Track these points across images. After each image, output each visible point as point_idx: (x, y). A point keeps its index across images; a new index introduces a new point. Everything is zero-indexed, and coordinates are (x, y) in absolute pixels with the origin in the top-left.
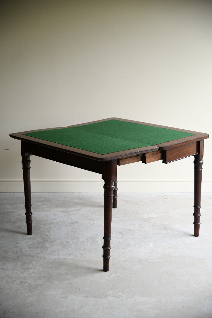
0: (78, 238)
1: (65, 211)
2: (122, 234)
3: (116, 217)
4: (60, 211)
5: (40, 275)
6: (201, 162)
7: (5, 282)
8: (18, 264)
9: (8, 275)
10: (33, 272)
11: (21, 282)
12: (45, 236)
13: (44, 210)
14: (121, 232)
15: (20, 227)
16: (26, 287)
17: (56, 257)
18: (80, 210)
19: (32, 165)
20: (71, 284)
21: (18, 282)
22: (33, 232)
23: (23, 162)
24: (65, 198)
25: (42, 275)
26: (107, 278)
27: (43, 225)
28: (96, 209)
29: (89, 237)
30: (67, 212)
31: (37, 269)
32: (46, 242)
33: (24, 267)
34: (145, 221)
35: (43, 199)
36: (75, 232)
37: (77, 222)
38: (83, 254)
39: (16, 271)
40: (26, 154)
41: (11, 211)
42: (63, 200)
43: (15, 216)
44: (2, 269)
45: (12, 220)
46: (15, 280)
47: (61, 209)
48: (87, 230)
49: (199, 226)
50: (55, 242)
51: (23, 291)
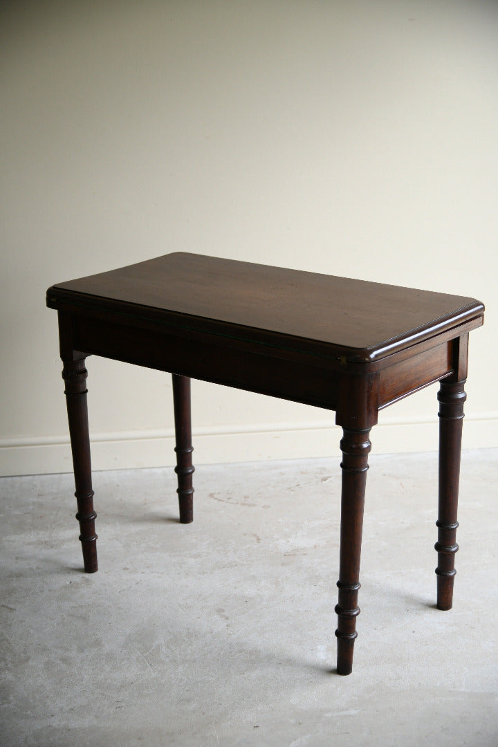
0: (98, 643)
1: (46, 542)
2: (227, 618)
3: (199, 555)
6: (461, 396)
14: (223, 611)
24: (39, 495)
28: (135, 528)
29: (130, 635)
30: (52, 547)
34: (283, 564)
36: (85, 619)
38: (119, 705)
40: (76, 354)
42: (34, 503)
48: (120, 608)
49: (452, 578)
50: (30, 663)
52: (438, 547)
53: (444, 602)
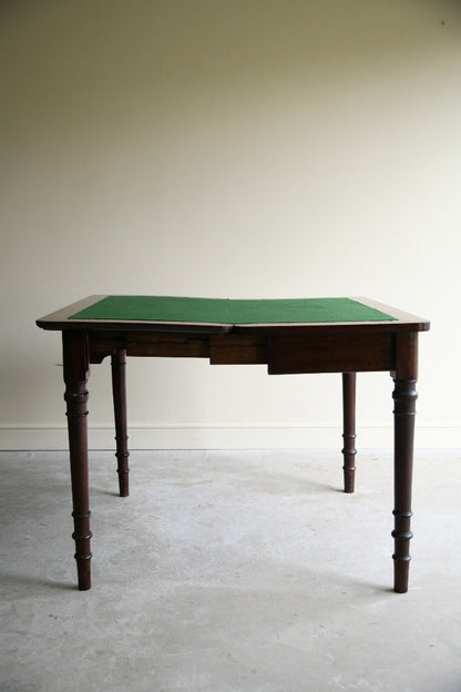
0: (220, 539)
1: (181, 484)
4: (170, 484)
5: (146, 631)
7: (59, 654)
9: (66, 633)
10: (127, 624)
11: (100, 653)
12: (146, 536)
16: (112, 667)
17: (178, 584)
18: (211, 482)
20: (230, 655)
21: (91, 651)
25: (151, 631)
26: (316, 636)
27: (139, 511)
29: (244, 536)
30: (185, 486)
31: (137, 615)
32: (151, 548)
33: (105, 609)
36: (210, 526)
37: (211, 506)
39: (83, 621)
44: (51, 616)
46: (83, 648)
47: (171, 481)
51: (105, 681)
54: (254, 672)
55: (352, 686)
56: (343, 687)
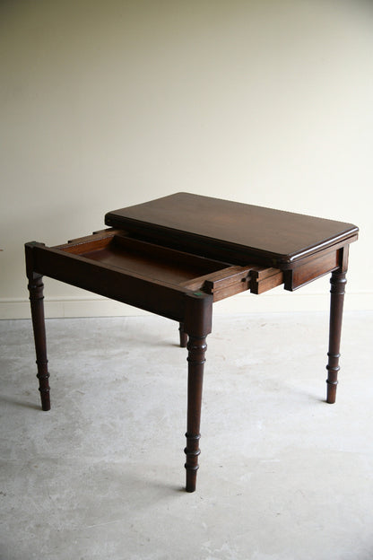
0: (131, 415)
1: (103, 356)
4: (94, 356)
5: (72, 506)
6: (344, 281)
7: (8, 528)
8: (31, 480)
9: (13, 509)
10: (58, 499)
11: (38, 526)
12: (73, 413)
13: (67, 356)
15: (28, 394)
16: (47, 538)
17: (96, 460)
18: (127, 353)
19: (46, 292)
20: (132, 526)
21: (32, 525)
22: (52, 405)
23: (29, 287)
24: (99, 329)
25: (76, 506)
26: (196, 507)
27: (69, 387)
28: (153, 350)
29: (150, 411)
30: (106, 359)
31: (66, 491)
32: (77, 425)
33: (41, 486)
34: (238, 374)
35: (63, 333)
36: (125, 401)
37: (126, 379)
39: (25, 497)
40: (35, 275)
41: (12, 358)
42: (96, 334)
43: (17, 370)
45: (14, 379)
46: (26, 522)
47: (95, 353)
48: (144, 395)
49: (335, 386)
50: (93, 425)
51: (42, 551)
52: (328, 367)
53: (330, 399)
54: (149, 540)
55: (217, 550)
56: (210, 551)
